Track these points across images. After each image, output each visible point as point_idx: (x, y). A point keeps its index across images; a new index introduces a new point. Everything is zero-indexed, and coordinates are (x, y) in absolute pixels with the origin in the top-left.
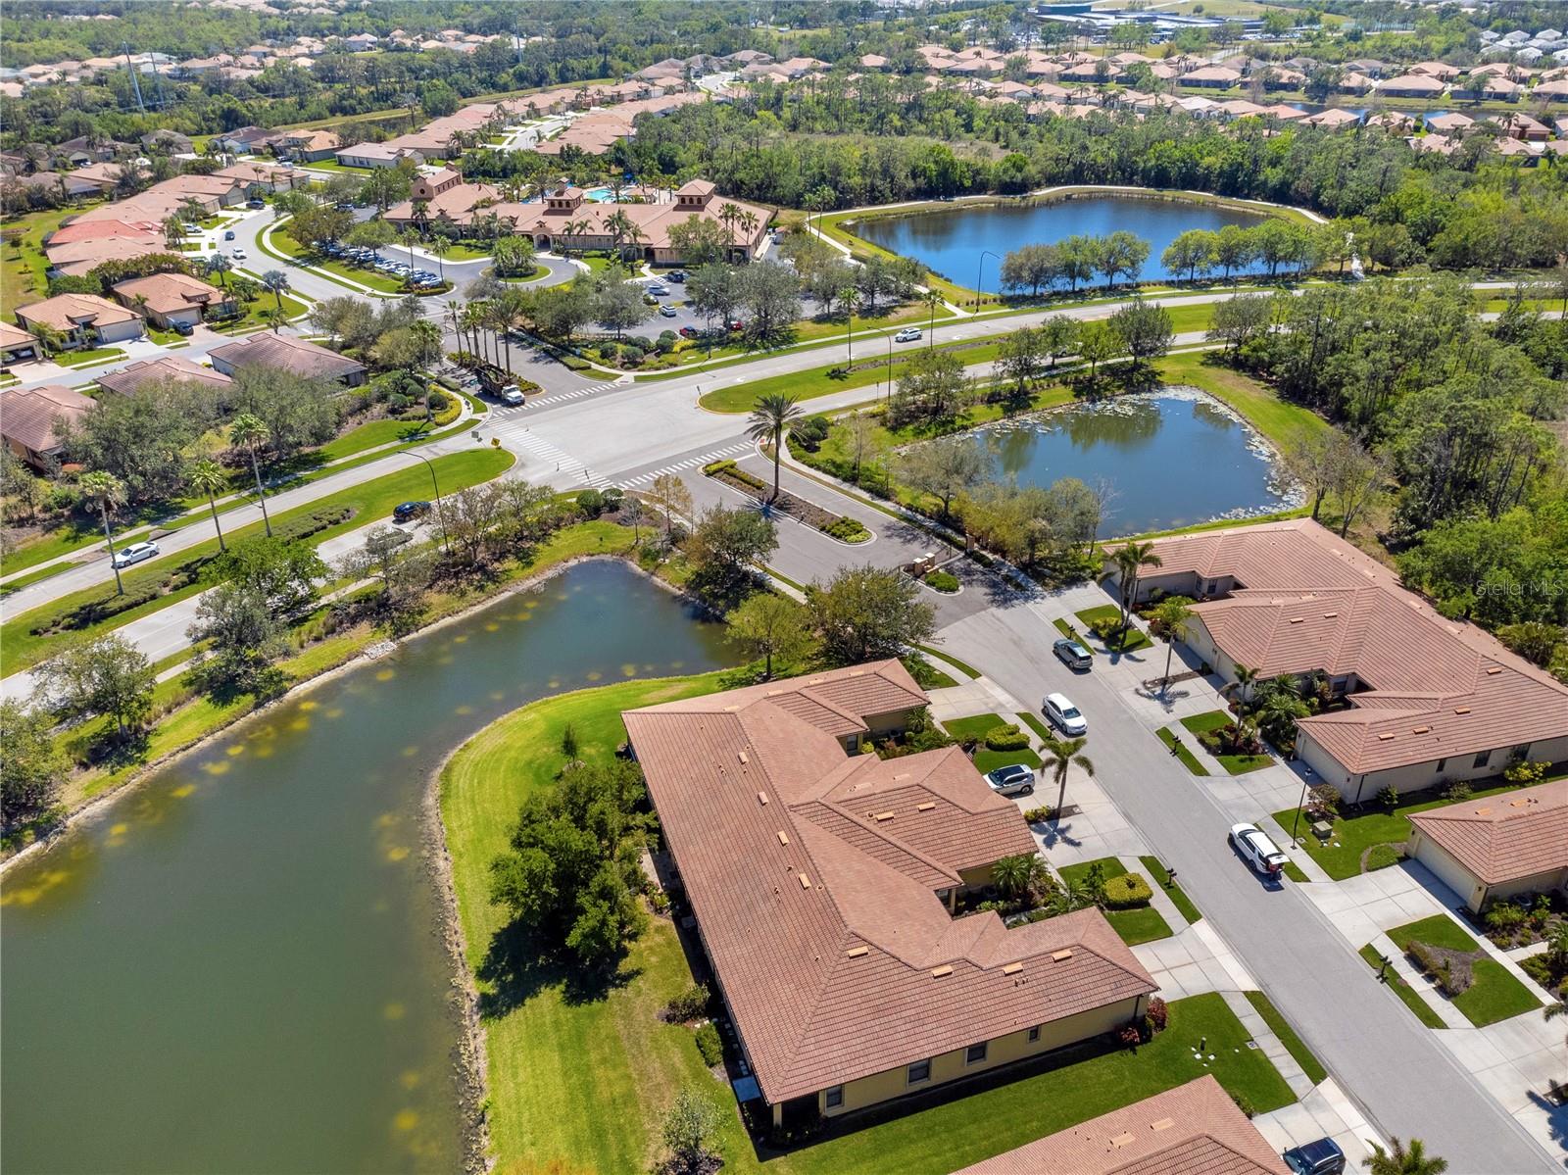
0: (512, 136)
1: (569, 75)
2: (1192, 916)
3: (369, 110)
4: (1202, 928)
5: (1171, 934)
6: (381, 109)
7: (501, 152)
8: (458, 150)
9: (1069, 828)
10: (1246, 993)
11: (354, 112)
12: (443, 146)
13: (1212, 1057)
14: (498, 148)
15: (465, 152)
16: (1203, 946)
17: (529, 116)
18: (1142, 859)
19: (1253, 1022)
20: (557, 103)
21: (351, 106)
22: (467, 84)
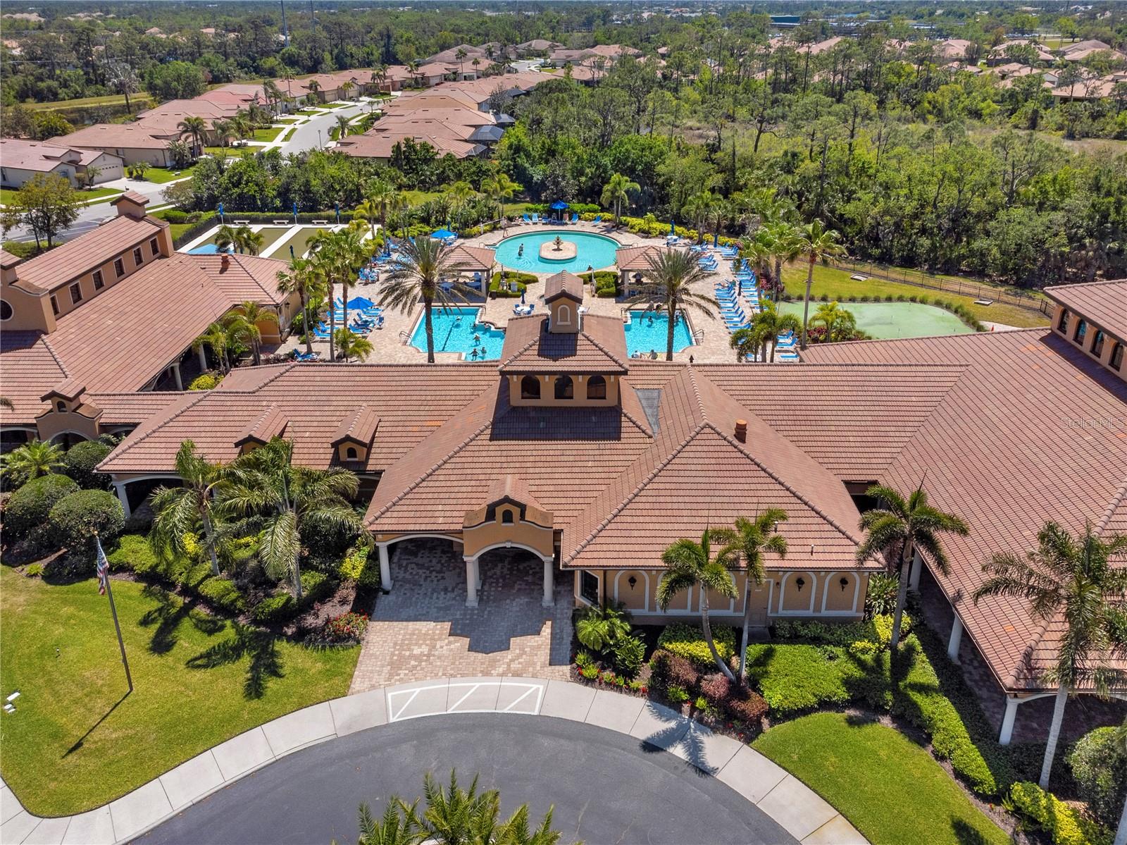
0: (288, 128)
1: (348, 60)
3: (77, 96)
6: (99, 95)
7: (274, 154)
8: (195, 151)
11: (55, 97)
12: (164, 144)
14: (268, 146)
15: (207, 155)
17: (309, 101)
20: (348, 85)
21: (49, 89)
22: (223, 66)
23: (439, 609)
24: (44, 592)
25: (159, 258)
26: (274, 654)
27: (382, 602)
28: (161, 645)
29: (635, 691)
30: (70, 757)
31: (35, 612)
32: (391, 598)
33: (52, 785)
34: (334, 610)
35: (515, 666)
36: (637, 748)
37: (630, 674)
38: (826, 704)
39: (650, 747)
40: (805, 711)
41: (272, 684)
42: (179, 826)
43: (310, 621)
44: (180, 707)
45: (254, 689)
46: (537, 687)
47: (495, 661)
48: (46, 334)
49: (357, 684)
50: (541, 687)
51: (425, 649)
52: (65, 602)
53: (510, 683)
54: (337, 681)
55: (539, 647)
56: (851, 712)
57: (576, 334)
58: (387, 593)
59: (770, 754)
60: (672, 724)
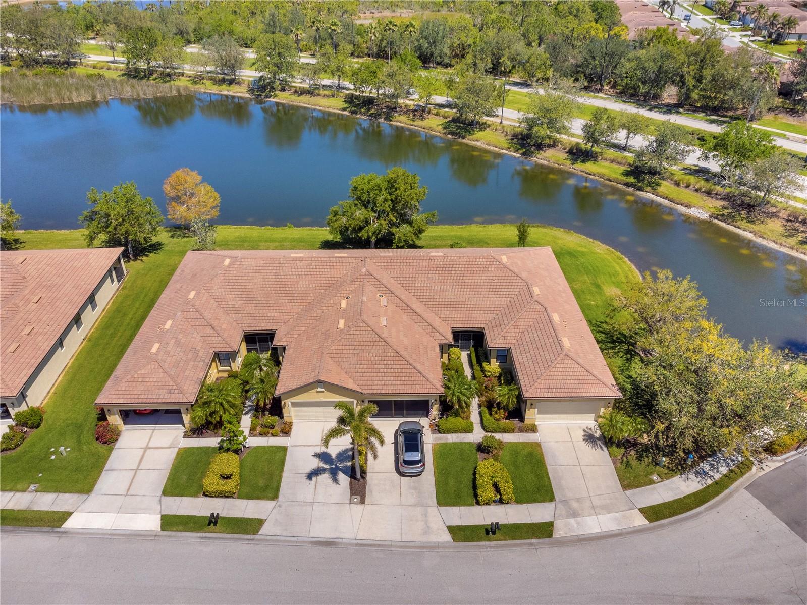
2: (170, 522)
4: (151, 522)
5: (165, 493)
9: (335, 480)
10: (70, 514)
13: (53, 457)
16: (135, 511)
18: (260, 522)
19: (47, 502)
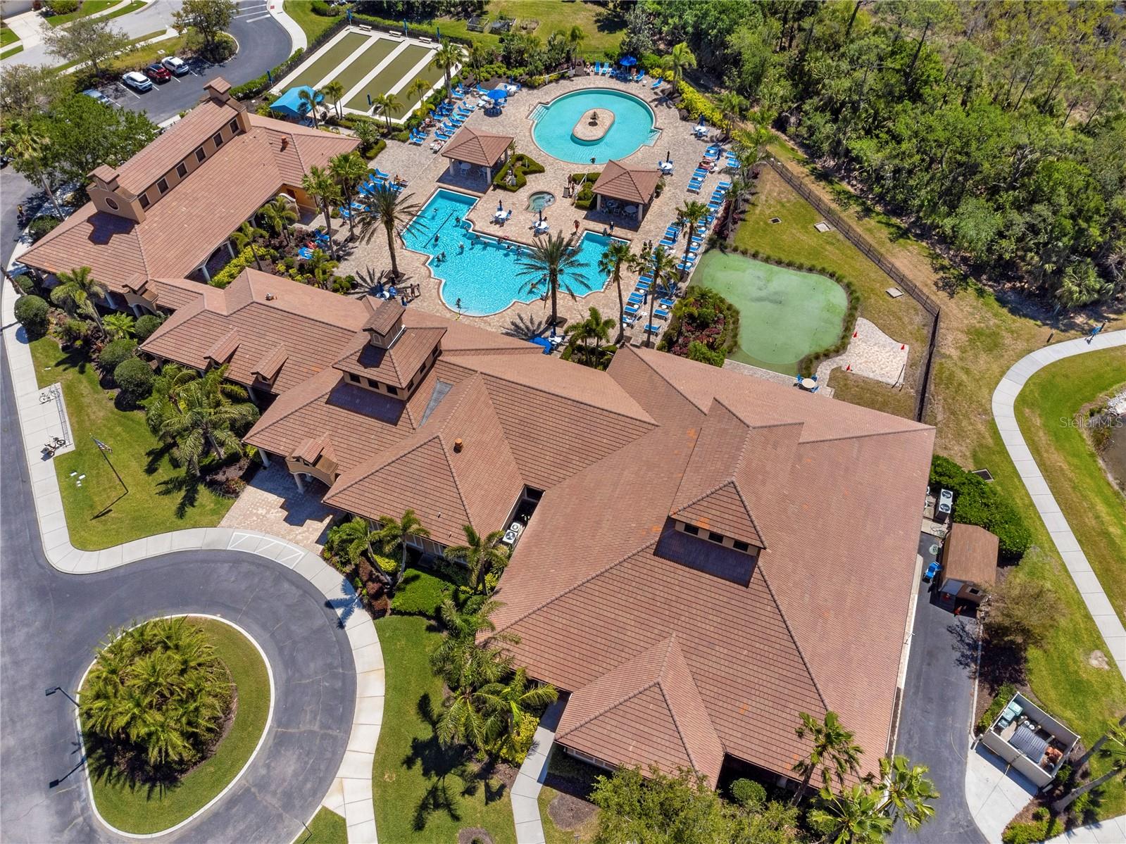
23: (285, 488)
24: (112, 413)
25: (238, 135)
26: (196, 491)
27: (261, 474)
28: (151, 470)
29: (341, 571)
30: (94, 521)
31: (104, 426)
32: (266, 472)
33: (83, 533)
34: (233, 473)
35: (299, 537)
36: (323, 603)
37: (344, 564)
38: (421, 613)
39: (329, 605)
40: (410, 614)
41: (189, 510)
42: (122, 571)
43: (220, 477)
44: (144, 509)
45: (181, 512)
46: (300, 552)
47: (292, 531)
48: (138, 223)
49: (223, 523)
50: (303, 554)
51: (264, 512)
52: (120, 424)
53: (291, 546)
54: (215, 517)
55: (317, 530)
56: (433, 622)
57: (387, 350)
58: (265, 468)
59: (379, 630)
60: (348, 597)
